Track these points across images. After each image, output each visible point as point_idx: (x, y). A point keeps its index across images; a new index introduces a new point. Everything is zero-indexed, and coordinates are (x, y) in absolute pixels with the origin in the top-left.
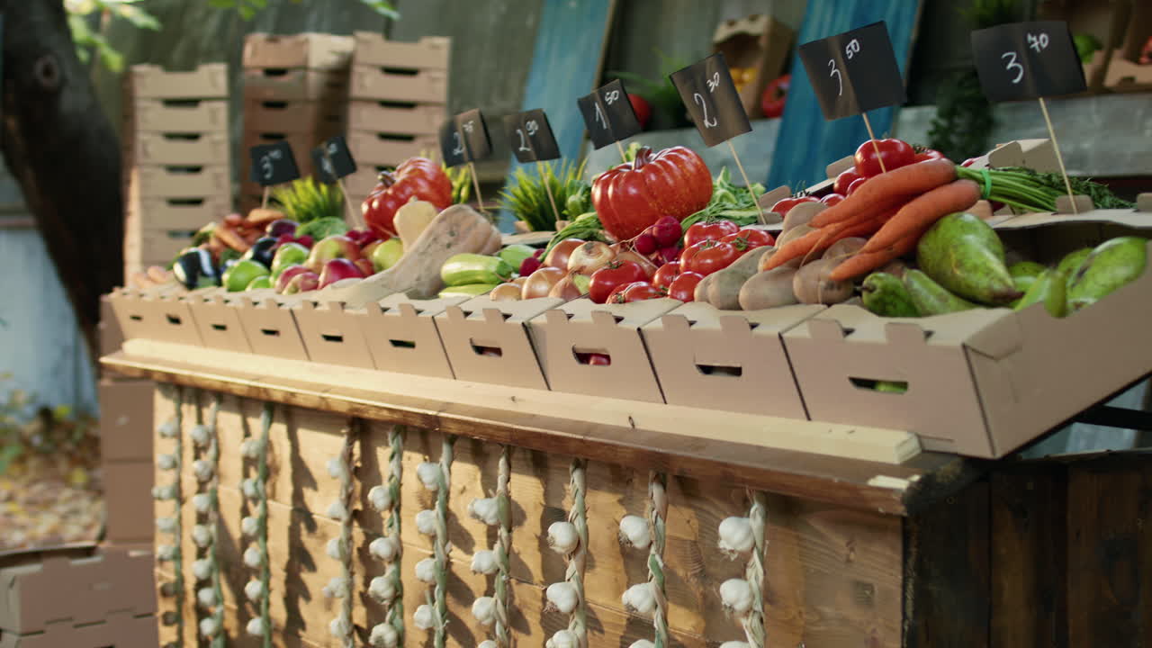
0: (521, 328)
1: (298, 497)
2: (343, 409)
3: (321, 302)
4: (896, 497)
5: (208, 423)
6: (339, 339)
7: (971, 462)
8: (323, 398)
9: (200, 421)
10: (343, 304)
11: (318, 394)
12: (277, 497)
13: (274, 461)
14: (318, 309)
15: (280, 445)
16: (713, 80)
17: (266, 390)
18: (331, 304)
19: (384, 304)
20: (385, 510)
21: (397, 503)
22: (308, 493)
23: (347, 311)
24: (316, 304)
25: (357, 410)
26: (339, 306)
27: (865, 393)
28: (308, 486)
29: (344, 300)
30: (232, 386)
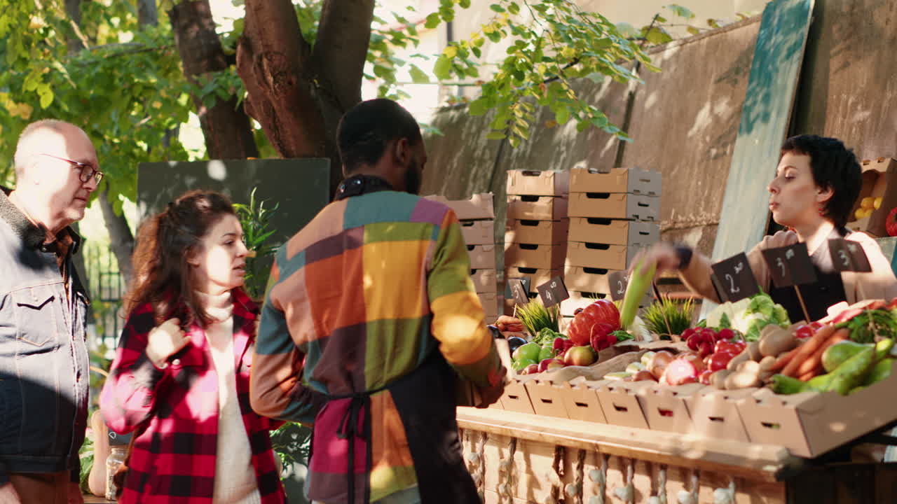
0: (634, 398)
1: (530, 493)
2: (551, 441)
3: (541, 380)
4: (771, 475)
5: (478, 452)
6: (550, 402)
7: (806, 460)
8: (540, 435)
9: (474, 450)
10: (551, 383)
11: (539, 433)
12: (518, 496)
13: (516, 473)
14: (539, 384)
15: (520, 464)
16: (738, 267)
17: (510, 430)
18: (545, 381)
19: (572, 382)
20: (574, 496)
21: (580, 493)
22: (536, 491)
23: (553, 386)
24: (537, 382)
25: (558, 441)
26: (549, 383)
27: (767, 429)
28: (535, 488)
29: (551, 379)
30: (491, 429)
